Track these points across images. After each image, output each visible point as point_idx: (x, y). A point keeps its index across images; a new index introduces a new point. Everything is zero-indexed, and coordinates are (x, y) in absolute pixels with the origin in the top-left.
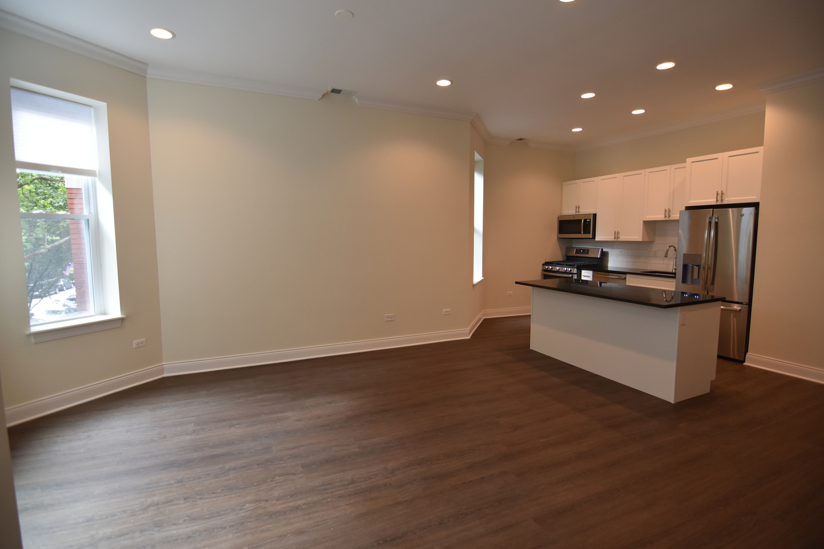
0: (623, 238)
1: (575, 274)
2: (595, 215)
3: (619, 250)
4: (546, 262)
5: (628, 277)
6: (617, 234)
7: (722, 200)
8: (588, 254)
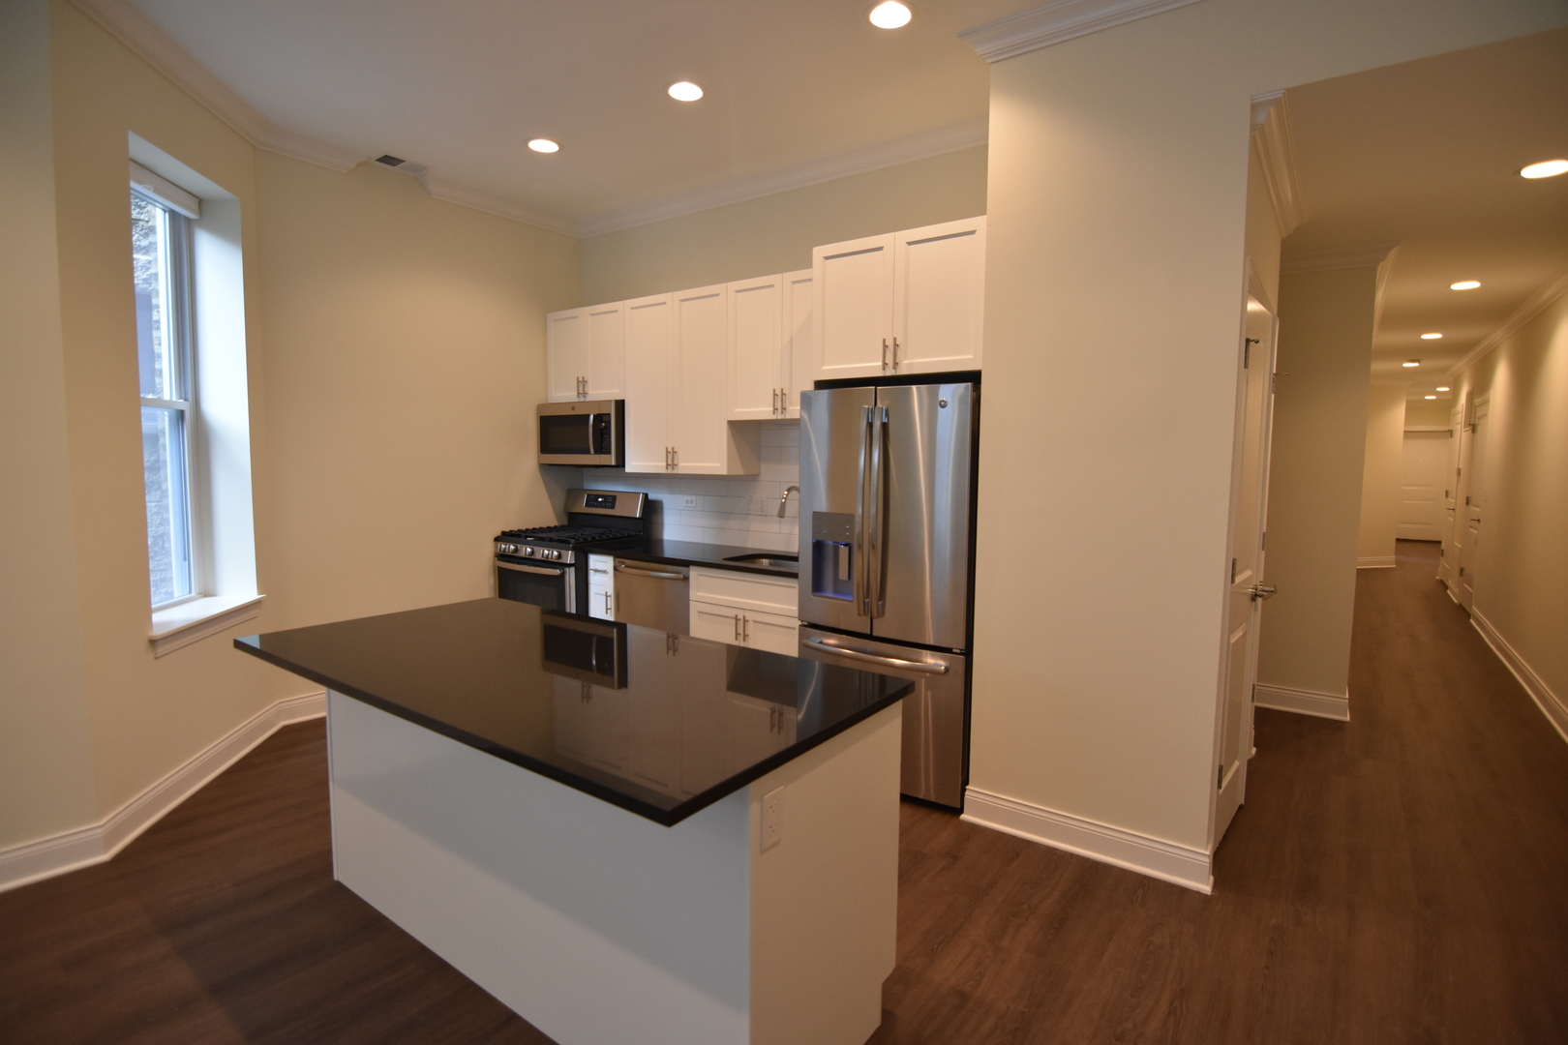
0: (686, 466)
1: (570, 565)
2: (620, 405)
3: (685, 498)
4: (504, 533)
5: (694, 573)
6: (671, 454)
7: (896, 364)
8: (613, 507)
